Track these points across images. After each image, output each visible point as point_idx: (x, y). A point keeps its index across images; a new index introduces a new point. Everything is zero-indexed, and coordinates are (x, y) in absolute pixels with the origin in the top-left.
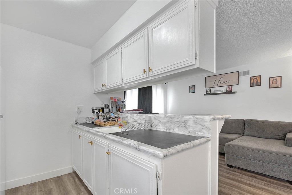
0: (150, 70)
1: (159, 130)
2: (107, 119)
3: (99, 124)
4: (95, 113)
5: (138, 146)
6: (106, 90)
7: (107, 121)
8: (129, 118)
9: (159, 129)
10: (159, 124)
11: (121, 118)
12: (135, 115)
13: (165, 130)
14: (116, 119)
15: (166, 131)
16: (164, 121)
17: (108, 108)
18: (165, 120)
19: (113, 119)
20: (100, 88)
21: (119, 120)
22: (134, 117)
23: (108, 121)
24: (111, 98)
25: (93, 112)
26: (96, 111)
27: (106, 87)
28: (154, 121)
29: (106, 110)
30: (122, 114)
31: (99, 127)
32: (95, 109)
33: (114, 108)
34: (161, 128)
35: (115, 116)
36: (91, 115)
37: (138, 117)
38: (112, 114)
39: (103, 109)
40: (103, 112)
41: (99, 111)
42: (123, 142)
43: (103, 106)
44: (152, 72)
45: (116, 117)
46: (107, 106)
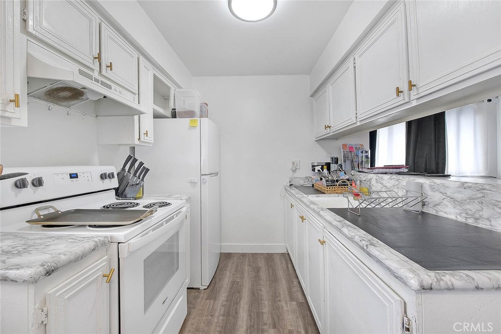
0: (411, 86)
1: (445, 216)
2: (333, 181)
3: (320, 189)
4: (316, 171)
5: (367, 246)
6: (331, 134)
7: (331, 186)
8: (373, 182)
9: (446, 213)
10: (444, 201)
11: (358, 182)
12: (386, 177)
13: (461, 219)
14: (348, 183)
15: (464, 220)
16: (459, 196)
17: (337, 162)
18: (463, 196)
19: (344, 182)
20: (323, 132)
21: (354, 185)
22: (384, 182)
23: (335, 185)
24: (344, 146)
25: (314, 170)
26: (317, 168)
27: (332, 129)
28: (430, 193)
29: (334, 167)
30: (361, 173)
31: (318, 195)
32: (316, 164)
33: (348, 163)
34: (450, 212)
35: (347, 177)
36: (310, 173)
37: (393, 182)
38: (343, 173)
39: (328, 165)
40: (329, 169)
41: (322, 169)
42: (341, 229)
43: (329, 161)
44: (417, 88)
45: (348, 180)
46: (336, 161)
